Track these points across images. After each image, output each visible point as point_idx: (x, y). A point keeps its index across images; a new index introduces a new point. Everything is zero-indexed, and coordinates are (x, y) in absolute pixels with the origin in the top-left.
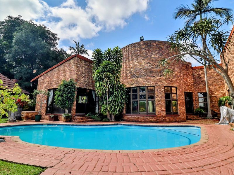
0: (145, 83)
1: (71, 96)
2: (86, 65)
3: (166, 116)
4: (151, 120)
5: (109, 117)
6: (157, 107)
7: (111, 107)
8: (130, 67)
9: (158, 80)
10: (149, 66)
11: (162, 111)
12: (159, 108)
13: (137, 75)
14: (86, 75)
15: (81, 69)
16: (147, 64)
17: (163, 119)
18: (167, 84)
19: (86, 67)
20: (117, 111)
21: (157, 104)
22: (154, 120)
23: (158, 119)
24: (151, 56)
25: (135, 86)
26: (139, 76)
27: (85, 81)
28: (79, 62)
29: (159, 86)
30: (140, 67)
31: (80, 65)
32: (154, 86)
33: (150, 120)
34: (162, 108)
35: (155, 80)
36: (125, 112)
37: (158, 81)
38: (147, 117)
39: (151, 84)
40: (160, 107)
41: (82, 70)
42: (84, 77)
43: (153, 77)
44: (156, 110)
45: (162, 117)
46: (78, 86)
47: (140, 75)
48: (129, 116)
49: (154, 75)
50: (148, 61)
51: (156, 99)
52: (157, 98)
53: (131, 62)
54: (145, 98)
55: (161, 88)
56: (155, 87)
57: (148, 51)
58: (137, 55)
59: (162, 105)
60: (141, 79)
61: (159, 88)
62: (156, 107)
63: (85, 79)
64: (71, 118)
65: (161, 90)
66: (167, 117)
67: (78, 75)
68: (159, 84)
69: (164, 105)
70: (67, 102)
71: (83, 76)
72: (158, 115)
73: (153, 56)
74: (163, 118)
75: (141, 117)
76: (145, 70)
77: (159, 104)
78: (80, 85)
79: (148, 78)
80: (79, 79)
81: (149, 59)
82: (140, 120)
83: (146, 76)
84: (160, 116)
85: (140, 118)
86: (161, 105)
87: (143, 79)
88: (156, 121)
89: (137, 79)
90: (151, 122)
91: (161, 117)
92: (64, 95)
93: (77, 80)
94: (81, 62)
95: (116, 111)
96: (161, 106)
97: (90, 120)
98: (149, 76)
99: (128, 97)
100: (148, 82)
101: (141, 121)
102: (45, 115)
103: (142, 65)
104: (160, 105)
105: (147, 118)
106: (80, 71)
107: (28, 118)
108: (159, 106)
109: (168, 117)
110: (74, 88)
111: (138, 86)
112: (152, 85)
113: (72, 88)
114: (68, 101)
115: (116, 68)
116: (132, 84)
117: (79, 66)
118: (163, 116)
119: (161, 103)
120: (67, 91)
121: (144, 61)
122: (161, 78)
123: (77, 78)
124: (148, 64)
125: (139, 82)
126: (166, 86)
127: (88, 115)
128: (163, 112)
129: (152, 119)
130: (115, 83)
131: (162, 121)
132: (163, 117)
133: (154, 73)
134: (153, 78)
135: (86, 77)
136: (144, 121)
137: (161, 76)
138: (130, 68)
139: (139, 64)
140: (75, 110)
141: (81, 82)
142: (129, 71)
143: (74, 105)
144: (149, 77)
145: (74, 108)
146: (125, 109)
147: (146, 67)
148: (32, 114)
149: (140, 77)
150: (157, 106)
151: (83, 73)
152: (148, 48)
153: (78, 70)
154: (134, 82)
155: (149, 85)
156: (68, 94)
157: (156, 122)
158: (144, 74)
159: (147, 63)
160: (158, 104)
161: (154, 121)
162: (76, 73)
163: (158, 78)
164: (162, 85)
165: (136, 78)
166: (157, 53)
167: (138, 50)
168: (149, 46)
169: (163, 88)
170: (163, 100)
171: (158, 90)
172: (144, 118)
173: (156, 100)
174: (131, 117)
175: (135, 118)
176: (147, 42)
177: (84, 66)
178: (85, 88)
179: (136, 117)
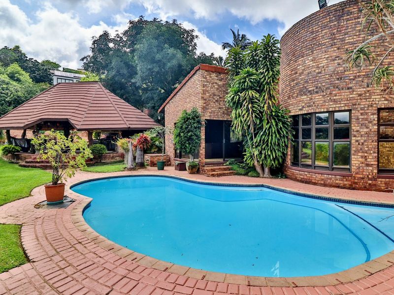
0: (327, 104)
1: (191, 135)
2: (221, 80)
3: (379, 178)
4: (337, 184)
5: (259, 169)
6: (355, 157)
7: (261, 153)
8: (296, 73)
9: (360, 95)
10: (339, 64)
11: (368, 165)
12: (360, 159)
13: (310, 89)
14: (220, 98)
15: (211, 88)
16: (334, 60)
17: (370, 184)
18: (386, 102)
19: (220, 84)
20: (271, 161)
21: (354, 149)
22: (346, 183)
23: (356, 183)
24: (343, 40)
25: (306, 112)
26: (313, 90)
27: (220, 108)
28: (206, 78)
29: (362, 109)
30: (317, 71)
31: (208, 82)
32: (350, 111)
33: (337, 182)
34: (369, 160)
35: (351, 96)
36: (289, 161)
37: (361, 99)
38: (330, 176)
39: (342, 105)
40: (362, 157)
41: (214, 90)
42: (216, 101)
43: (348, 89)
44: (353, 162)
45: (366, 180)
46: (207, 118)
47: (317, 88)
48: (295, 171)
49: (350, 85)
50: (335, 54)
51: (353, 138)
52: (355, 136)
53: (300, 62)
54: (327, 137)
55: (367, 114)
56: (353, 112)
57: (335, 31)
58: (311, 45)
59: (369, 152)
60: (318, 98)
61: (362, 114)
62: (353, 157)
63: (220, 105)
64: (199, 168)
65: (366, 120)
66: (380, 180)
67: (205, 100)
68: (364, 103)
69: (374, 152)
70: (187, 145)
71: (214, 101)
72: (357, 173)
73: (348, 40)
74: (370, 182)
75: (317, 175)
76: (328, 76)
77: (361, 149)
78: (210, 116)
79: (334, 92)
80: (207, 105)
81: (338, 49)
82: (314, 181)
83: (329, 89)
84: (361, 176)
85: (315, 177)
86: (366, 152)
87: (323, 96)
88: (351, 185)
89: (310, 96)
90: (338, 186)
91: (363, 178)
92: (182, 134)
93: (204, 109)
94: (211, 77)
95: (269, 160)
96: (366, 154)
97: (229, 172)
98: (337, 87)
99: (294, 133)
100: (335, 101)
101: (317, 182)
102: (174, 160)
103: (322, 65)
104: (363, 152)
105: (331, 179)
106: (209, 93)
107: (153, 164)
108: (360, 154)
109: (383, 180)
110: (199, 122)
111: (312, 111)
112: (343, 109)
113: (194, 123)
114: (189, 144)
115: (265, 79)
116: (300, 108)
117: (206, 85)
118: (370, 177)
119: (367, 149)
120: (186, 128)
121: (326, 56)
122: (369, 89)
123: (204, 105)
124: (336, 62)
125: (314, 103)
126: (383, 107)
127: (228, 163)
128: (371, 168)
129: (342, 182)
130: (265, 108)
131: (365, 187)
132: (370, 179)
133: (350, 80)
134: (348, 91)
135: (221, 101)
136: (322, 182)
137: (368, 86)
138: (297, 75)
139: (314, 64)
140: (204, 156)
141: (212, 111)
142: (295, 82)
143: (202, 148)
144: (337, 89)
145: (202, 153)
146: (289, 157)
147: (331, 68)
148: (159, 159)
149: (317, 92)
150: (354, 155)
151: (214, 95)
152: (336, 23)
153: (204, 92)
154: (303, 104)
155: (337, 109)
156: (189, 132)
157: (351, 188)
158: (325, 86)
159: (333, 58)
160: (357, 151)
161: (345, 185)
162: (202, 98)
163: (362, 89)
164: (372, 106)
165: (308, 94)
166: (359, 31)
167: (312, 33)
168: (339, 18)
169: (373, 114)
170: (370, 141)
171: (358, 119)
172: (323, 178)
173: (353, 141)
174: (298, 172)
175: (306, 175)
176: (335, 8)
177: (216, 83)
178: (220, 119)
179: (306, 173)
